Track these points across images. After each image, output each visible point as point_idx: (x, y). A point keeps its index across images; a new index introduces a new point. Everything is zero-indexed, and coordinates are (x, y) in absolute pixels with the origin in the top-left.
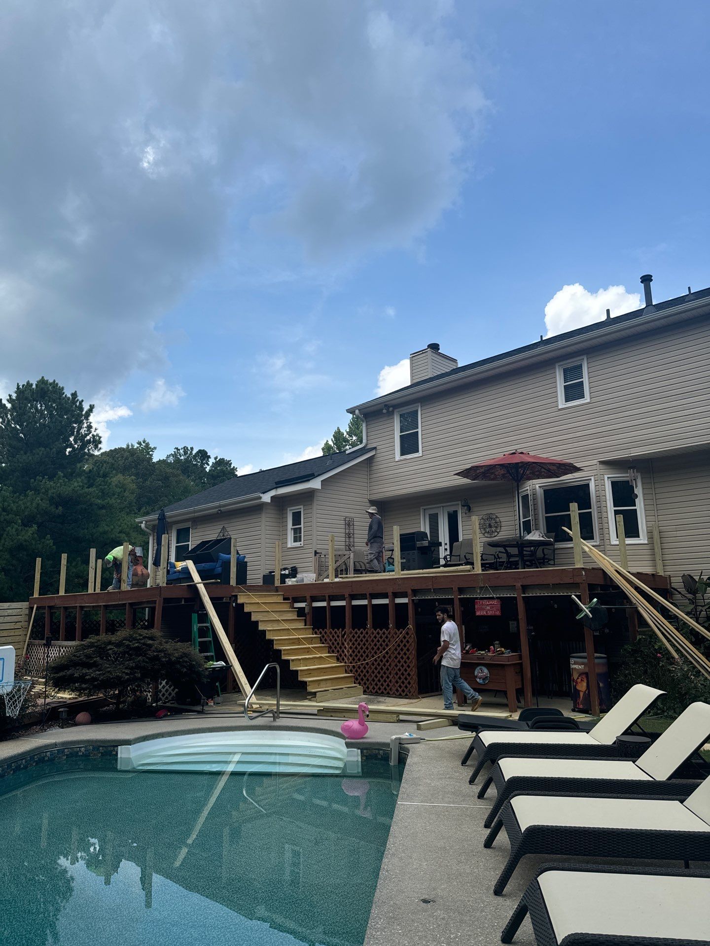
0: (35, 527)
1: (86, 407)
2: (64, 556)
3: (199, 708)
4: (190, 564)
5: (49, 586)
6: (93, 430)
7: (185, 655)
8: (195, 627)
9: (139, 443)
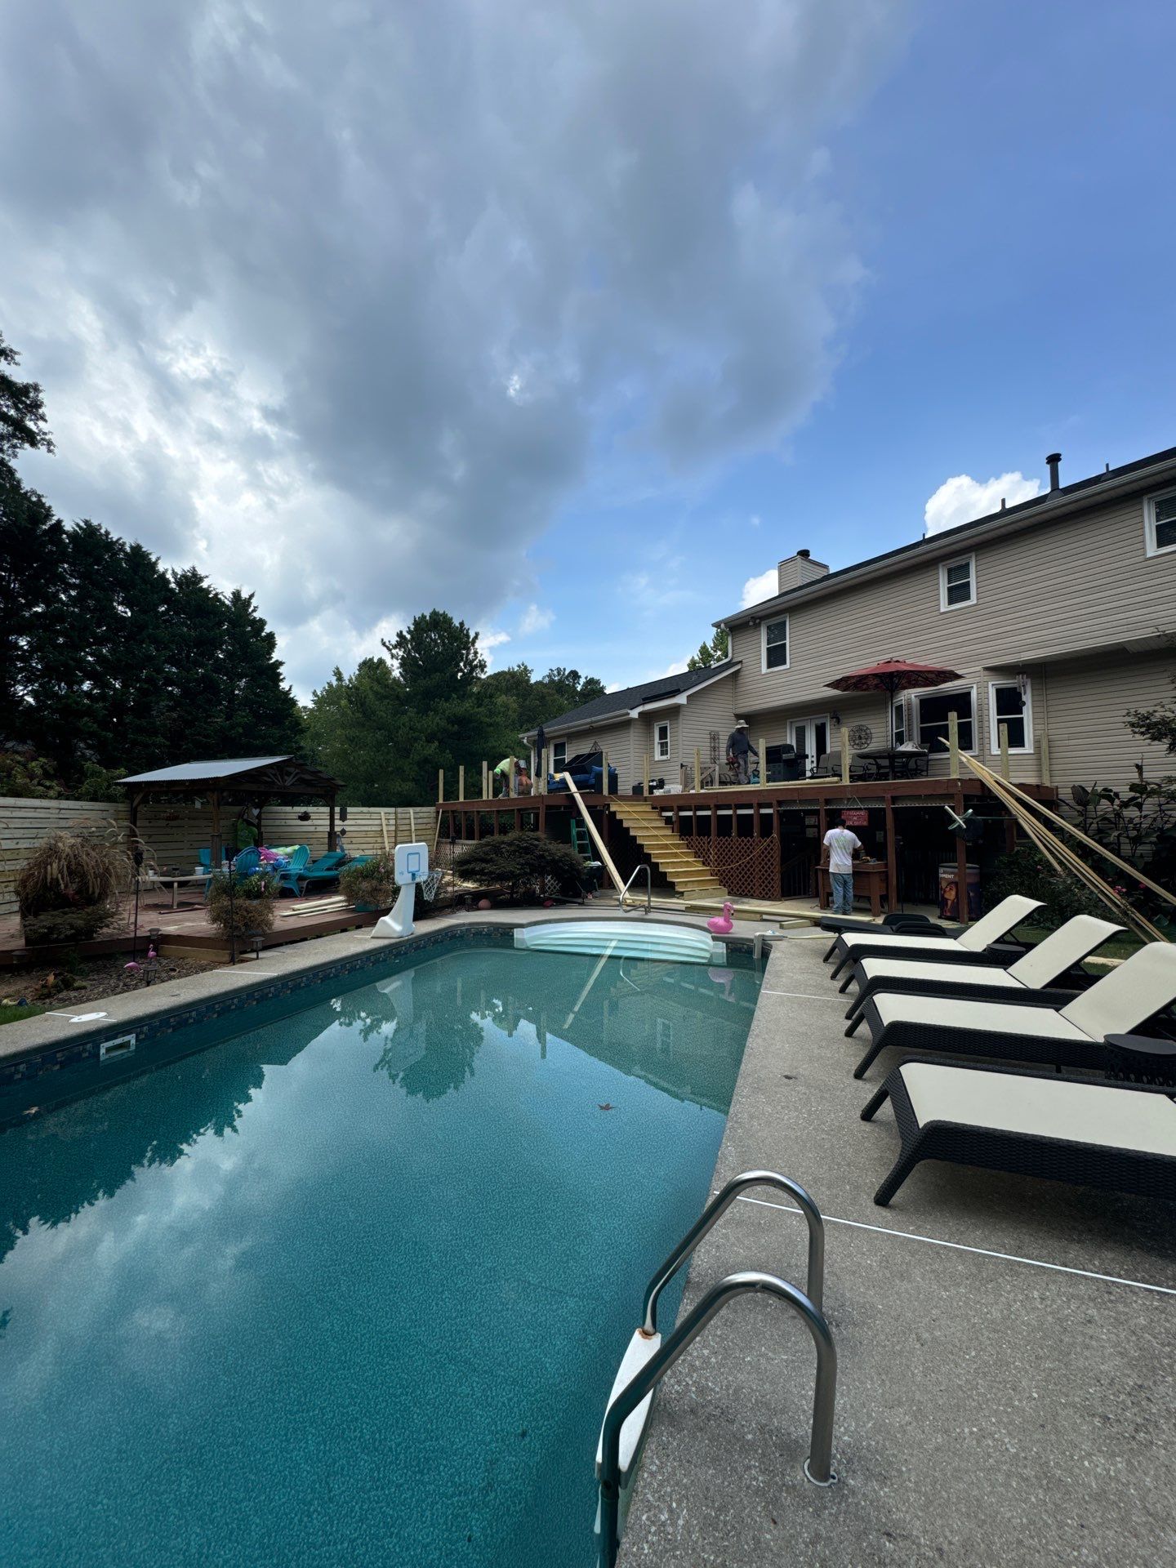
0: (436, 743)
1: (472, 635)
2: (462, 768)
3: (580, 900)
4: (567, 776)
5: (451, 794)
6: (479, 655)
7: (566, 855)
8: (574, 831)
9: (519, 666)
